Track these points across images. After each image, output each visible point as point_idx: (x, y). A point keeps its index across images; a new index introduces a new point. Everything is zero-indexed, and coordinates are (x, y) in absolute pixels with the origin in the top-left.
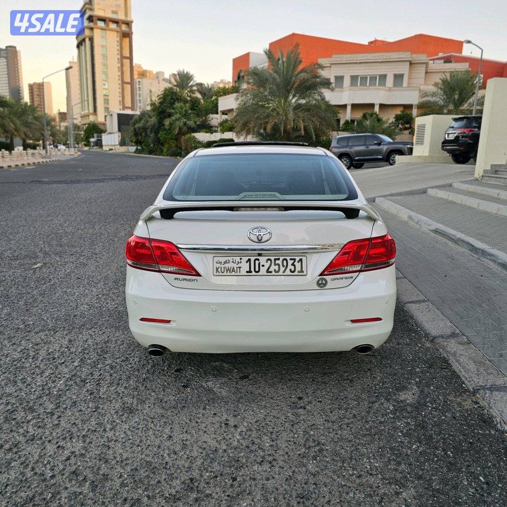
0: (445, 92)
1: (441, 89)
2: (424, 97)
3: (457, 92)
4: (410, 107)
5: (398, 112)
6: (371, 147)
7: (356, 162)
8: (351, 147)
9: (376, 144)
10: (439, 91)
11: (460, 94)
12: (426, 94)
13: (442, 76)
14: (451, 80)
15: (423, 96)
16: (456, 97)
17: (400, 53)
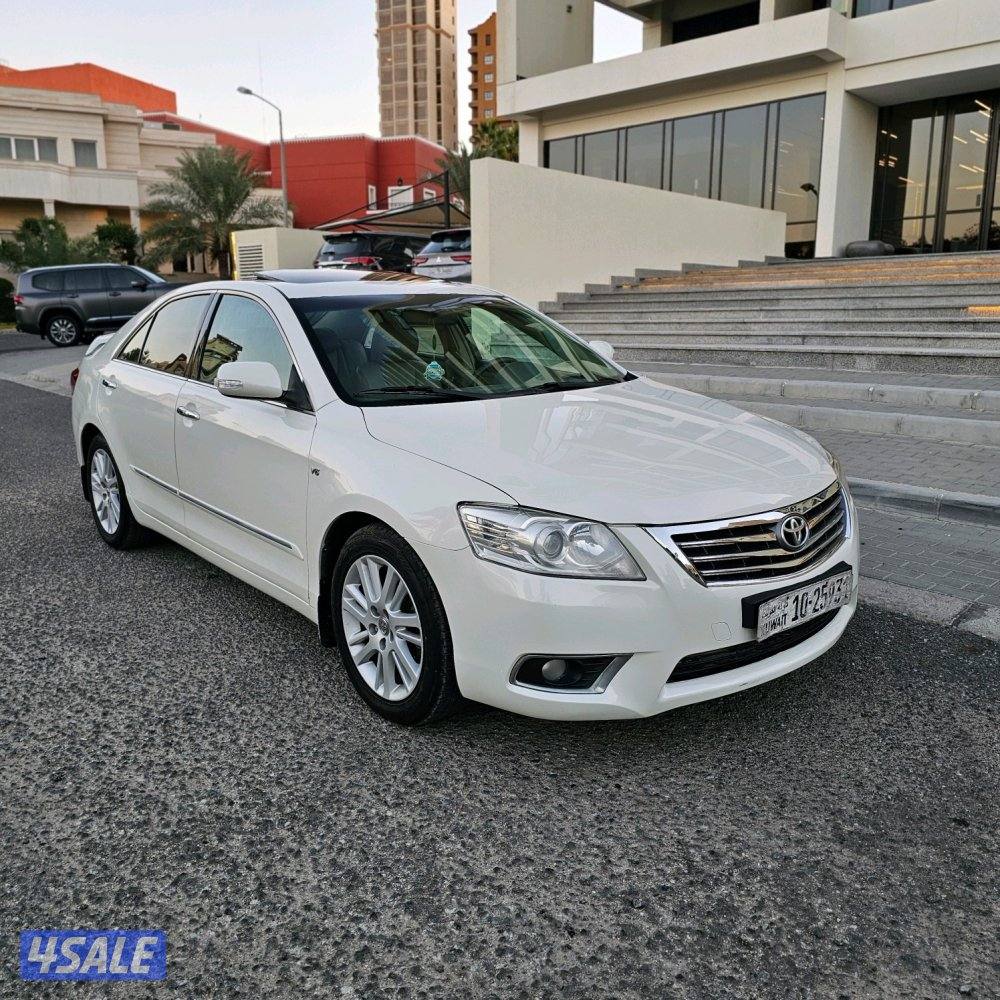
0: (194, 187)
1: (185, 180)
2: (154, 193)
3: (221, 189)
4: (124, 212)
5: (102, 220)
6: (125, 295)
7: (91, 329)
8: (75, 293)
9: (135, 288)
10: (181, 183)
11: (226, 193)
12: (156, 189)
13: (180, 155)
14: (202, 164)
15: (154, 190)
16: (221, 197)
17: (80, 95)
